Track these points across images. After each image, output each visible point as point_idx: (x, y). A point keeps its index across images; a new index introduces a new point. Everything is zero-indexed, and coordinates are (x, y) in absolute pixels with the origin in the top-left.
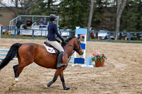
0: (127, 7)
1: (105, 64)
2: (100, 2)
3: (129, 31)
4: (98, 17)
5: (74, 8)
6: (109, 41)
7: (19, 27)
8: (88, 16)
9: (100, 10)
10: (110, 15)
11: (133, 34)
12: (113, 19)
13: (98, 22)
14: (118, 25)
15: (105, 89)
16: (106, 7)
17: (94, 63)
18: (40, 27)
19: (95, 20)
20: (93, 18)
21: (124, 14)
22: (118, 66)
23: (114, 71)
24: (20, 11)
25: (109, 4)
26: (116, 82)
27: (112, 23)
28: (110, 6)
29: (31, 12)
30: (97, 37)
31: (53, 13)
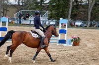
0: (96, 5)
1: (80, 44)
2: (76, 1)
3: (98, 21)
4: (75, 12)
5: (58, 5)
6: (83, 28)
7: (20, 19)
8: (69, 10)
9: (77, 7)
10: (84, 10)
12: (86, 13)
13: (75, 15)
14: (89, 17)
15: (80, 61)
16: (81, 5)
17: (72, 43)
19: (73, 13)
20: (72, 12)
21: (93, 9)
22: (89, 45)
23: (86, 48)
24: (21, 7)
25: (83, 2)
26: (88, 56)
27: (86, 15)
28: (84, 4)
29: (29, 8)
30: (75, 25)
31: (44, 9)
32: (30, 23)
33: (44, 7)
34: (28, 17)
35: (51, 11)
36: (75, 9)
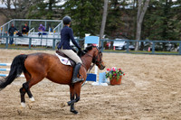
0: (150, 9)
1: (123, 81)
2: (115, 3)
3: (154, 39)
4: (113, 22)
5: (82, 10)
6: (127, 52)
7: (12, 34)
8: (101, 20)
9: (116, 13)
10: (128, 18)
11: (158, 44)
12: (133, 24)
13: (114, 28)
14: (139, 32)
15: (122, 114)
16: (123, 9)
17: (108, 80)
19: (110, 25)
20: (107, 23)
21: (146, 17)
22: (139, 84)
23: (133, 90)
24: (14, 13)
25: (127, 5)
26: (136, 105)
27: (132, 29)
28: (129, 7)
29: (27, 15)
30: (112, 47)
31: (56, 17)
32: (30, 42)
33: (56, 13)
34: (26, 31)
36: (114, 16)
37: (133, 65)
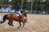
0: (34, 2)
1: (27, 22)
2: (25, 1)
3: (35, 10)
4: (25, 6)
5: (16, 2)
8: (21, 5)
9: (25, 3)
10: (29, 5)
11: (37, 11)
12: (30, 6)
14: (32, 8)
15: (27, 30)
16: (27, 2)
18: (4, 9)
20: (23, 6)
21: (33, 4)
22: (32, 22)
23: (30, 24)
26: (31, 28)
28: (29, 2)
31: (9, 4)
32: (2, 11)
33: (9, 3)
35: (12, 5)
36: (25, 4)
37: (30, 17)
